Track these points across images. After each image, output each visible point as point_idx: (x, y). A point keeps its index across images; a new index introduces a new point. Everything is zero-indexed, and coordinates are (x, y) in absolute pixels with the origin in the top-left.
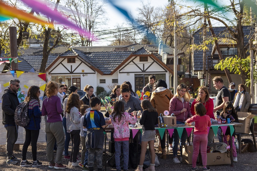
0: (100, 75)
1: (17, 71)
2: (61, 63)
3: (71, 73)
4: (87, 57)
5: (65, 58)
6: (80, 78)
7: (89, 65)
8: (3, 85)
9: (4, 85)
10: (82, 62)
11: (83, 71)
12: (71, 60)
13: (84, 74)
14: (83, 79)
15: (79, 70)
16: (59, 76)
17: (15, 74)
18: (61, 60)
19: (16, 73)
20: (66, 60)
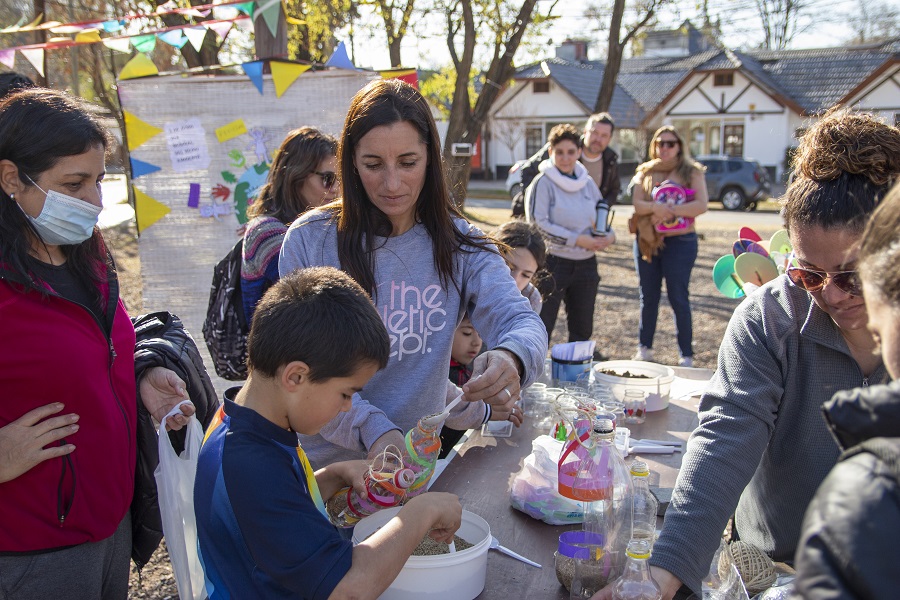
0: (795, 117)
1: (274, 65)
2: (697, 87)
3: (722, 111)
4: (768, 73)
5: (708, 73)
6: (742, 126)
7: (770, 92)
8: (214, 134)
9: (217, 131)
10: (751, 83)
11: (752, 106)
12: (724, 79)
13: (755, 114)
14: (752, 128)
15: (742, 105)
16: (696, 121)
17: (266, 77)
18: (696, 79)
19: (269, 72)
20: (711, 79)
